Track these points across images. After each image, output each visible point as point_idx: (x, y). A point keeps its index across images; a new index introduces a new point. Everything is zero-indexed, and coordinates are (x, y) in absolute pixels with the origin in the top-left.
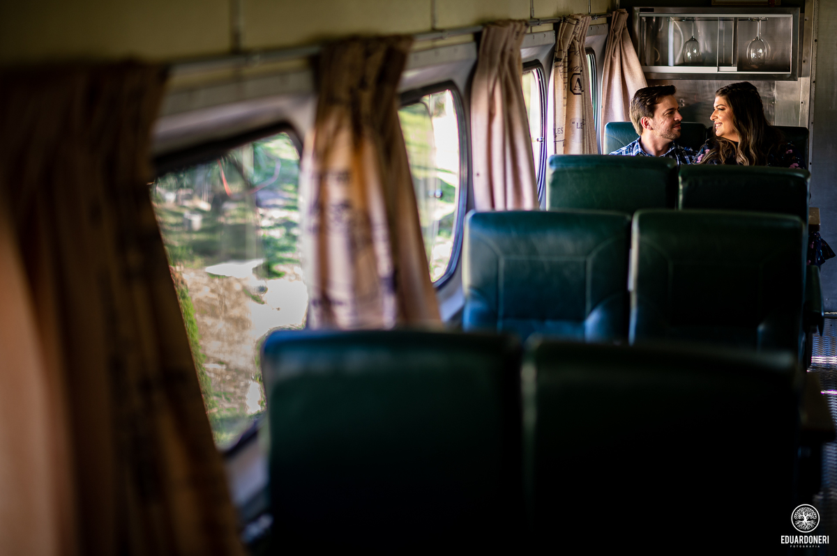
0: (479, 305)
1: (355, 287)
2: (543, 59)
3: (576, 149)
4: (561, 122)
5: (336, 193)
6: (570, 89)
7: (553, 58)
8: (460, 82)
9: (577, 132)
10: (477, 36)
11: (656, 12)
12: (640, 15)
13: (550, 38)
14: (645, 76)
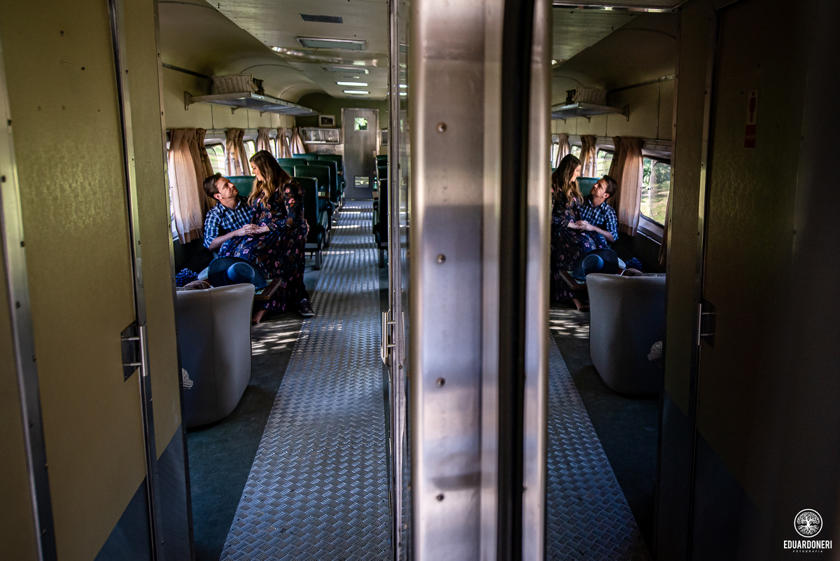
2: (275, 137)
4: (280, 152)
7: (277, 137)
8: (255, 140)
10: (258, 131)
11: (305, 128)
12: (301, 129)
13: (277, 133)
14: (303, 143)
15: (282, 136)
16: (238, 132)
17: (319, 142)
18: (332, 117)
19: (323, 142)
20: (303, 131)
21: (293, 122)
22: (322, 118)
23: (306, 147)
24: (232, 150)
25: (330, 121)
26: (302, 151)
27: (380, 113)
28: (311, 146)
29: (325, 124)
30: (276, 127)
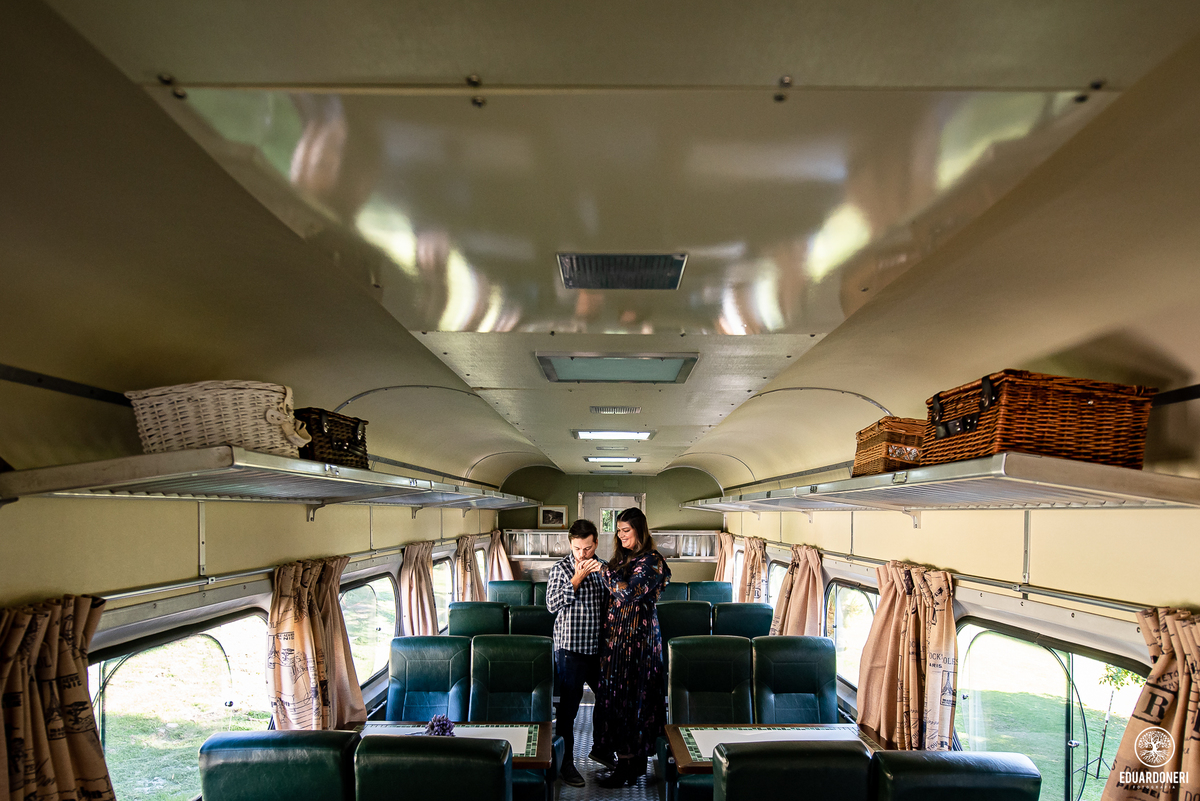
0: (396, 686)
1: (296, 695)
2: (451, 556)
3: (468, 599)
4: (461, 584)
5: (285, 644)
6: (465, 569)
7: (457, 555)
8: (394, 573)
9: (469, 589)
10: (403, 551)
11: (513, 532)
12: (507, 533)
13: (455, 547)
14: (509, 560)
15: (465, 552)
16: (317, 570)
17: (538, 557)
18: (562, 509)
19: (544, 557)
20: (511, 536)
21: (490, 520)
22: (546, 512)
23: (515, 566)
24: (289, 624)
25: (559, 516)
26: (507, 576)
27: (646, 500)
28: (523, 563)
29: (549, 522)
30: (455, 534)
